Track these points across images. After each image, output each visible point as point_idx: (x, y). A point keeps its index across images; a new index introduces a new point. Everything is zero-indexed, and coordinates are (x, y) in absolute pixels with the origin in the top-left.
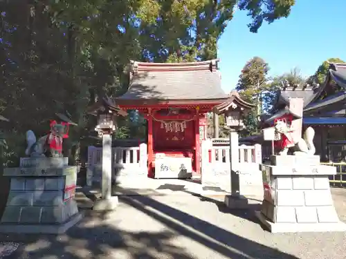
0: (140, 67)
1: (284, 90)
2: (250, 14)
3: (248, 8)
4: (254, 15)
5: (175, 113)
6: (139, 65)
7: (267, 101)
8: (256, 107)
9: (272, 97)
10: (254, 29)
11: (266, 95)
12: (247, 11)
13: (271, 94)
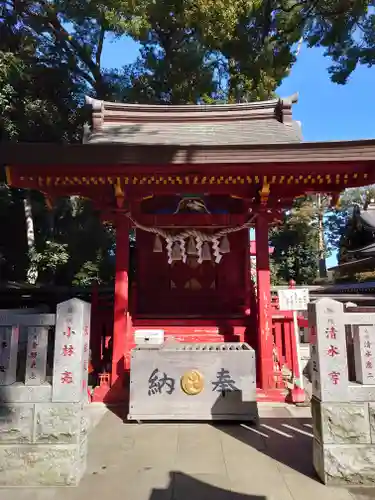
0: (111, 113)
1: (365, 208)
2: (329, 54)
3: (324, 43)
4: (336, 55)
5: (197, 206)
6: (107, 109)
7: (331, 229)
8: (317, 236)
9: (339, 222)
10: (340, 77)
11: (331, 218)
12: (324, 49)
13: (339, 216)
